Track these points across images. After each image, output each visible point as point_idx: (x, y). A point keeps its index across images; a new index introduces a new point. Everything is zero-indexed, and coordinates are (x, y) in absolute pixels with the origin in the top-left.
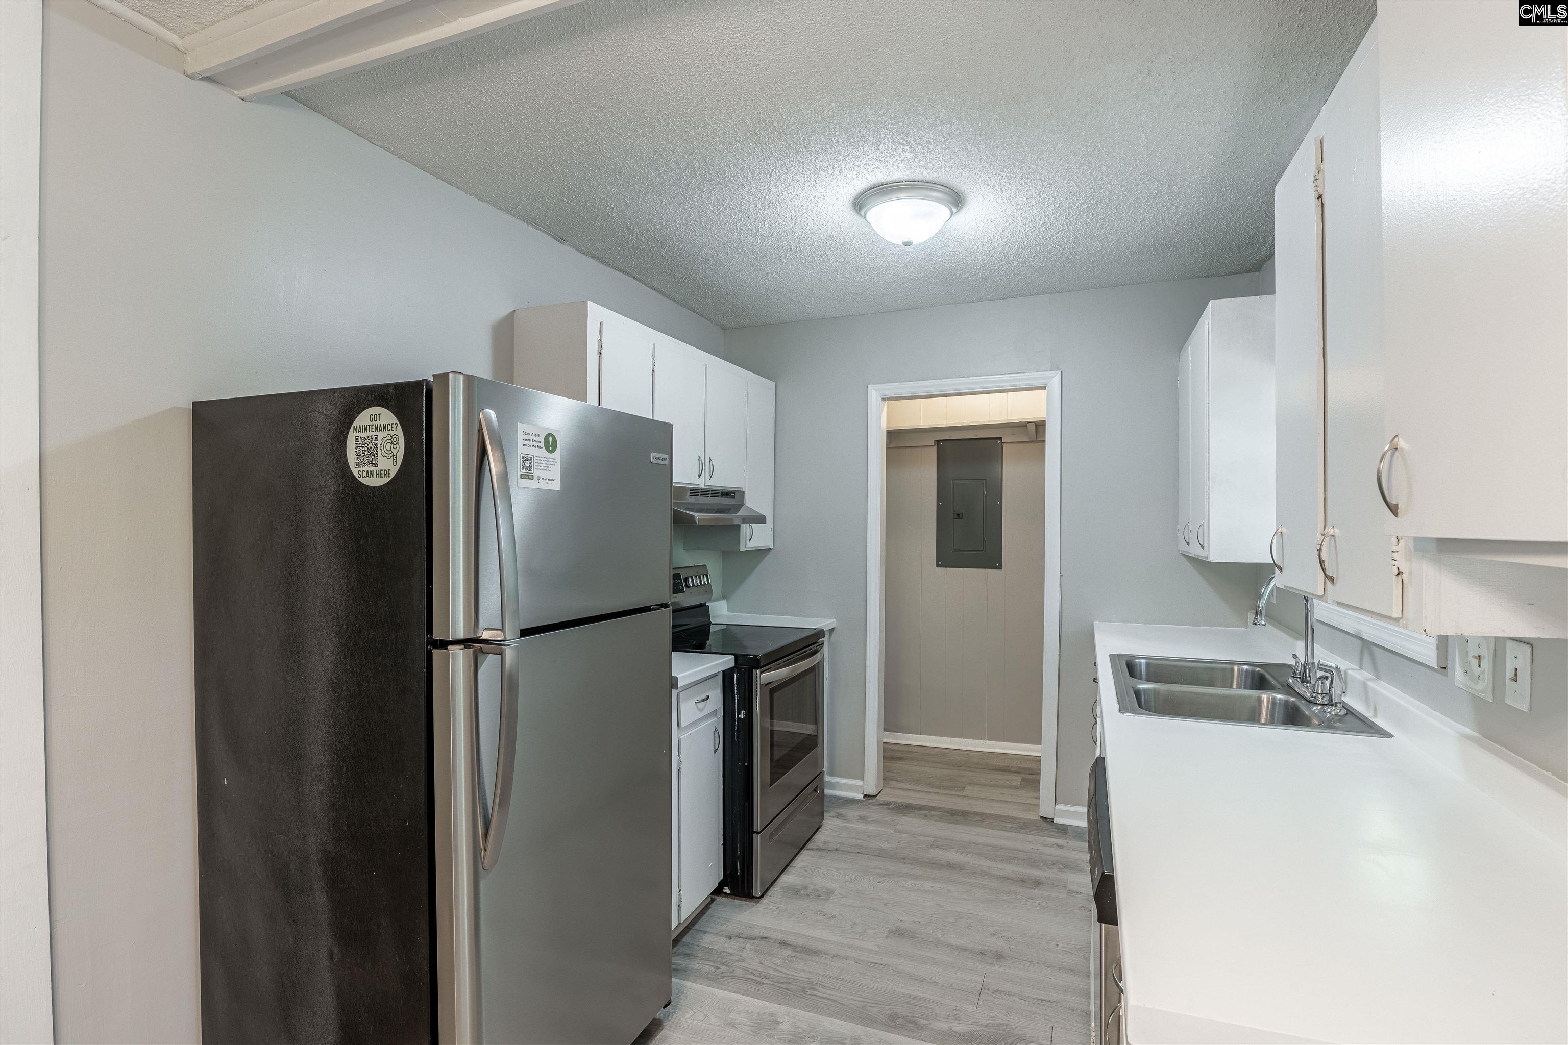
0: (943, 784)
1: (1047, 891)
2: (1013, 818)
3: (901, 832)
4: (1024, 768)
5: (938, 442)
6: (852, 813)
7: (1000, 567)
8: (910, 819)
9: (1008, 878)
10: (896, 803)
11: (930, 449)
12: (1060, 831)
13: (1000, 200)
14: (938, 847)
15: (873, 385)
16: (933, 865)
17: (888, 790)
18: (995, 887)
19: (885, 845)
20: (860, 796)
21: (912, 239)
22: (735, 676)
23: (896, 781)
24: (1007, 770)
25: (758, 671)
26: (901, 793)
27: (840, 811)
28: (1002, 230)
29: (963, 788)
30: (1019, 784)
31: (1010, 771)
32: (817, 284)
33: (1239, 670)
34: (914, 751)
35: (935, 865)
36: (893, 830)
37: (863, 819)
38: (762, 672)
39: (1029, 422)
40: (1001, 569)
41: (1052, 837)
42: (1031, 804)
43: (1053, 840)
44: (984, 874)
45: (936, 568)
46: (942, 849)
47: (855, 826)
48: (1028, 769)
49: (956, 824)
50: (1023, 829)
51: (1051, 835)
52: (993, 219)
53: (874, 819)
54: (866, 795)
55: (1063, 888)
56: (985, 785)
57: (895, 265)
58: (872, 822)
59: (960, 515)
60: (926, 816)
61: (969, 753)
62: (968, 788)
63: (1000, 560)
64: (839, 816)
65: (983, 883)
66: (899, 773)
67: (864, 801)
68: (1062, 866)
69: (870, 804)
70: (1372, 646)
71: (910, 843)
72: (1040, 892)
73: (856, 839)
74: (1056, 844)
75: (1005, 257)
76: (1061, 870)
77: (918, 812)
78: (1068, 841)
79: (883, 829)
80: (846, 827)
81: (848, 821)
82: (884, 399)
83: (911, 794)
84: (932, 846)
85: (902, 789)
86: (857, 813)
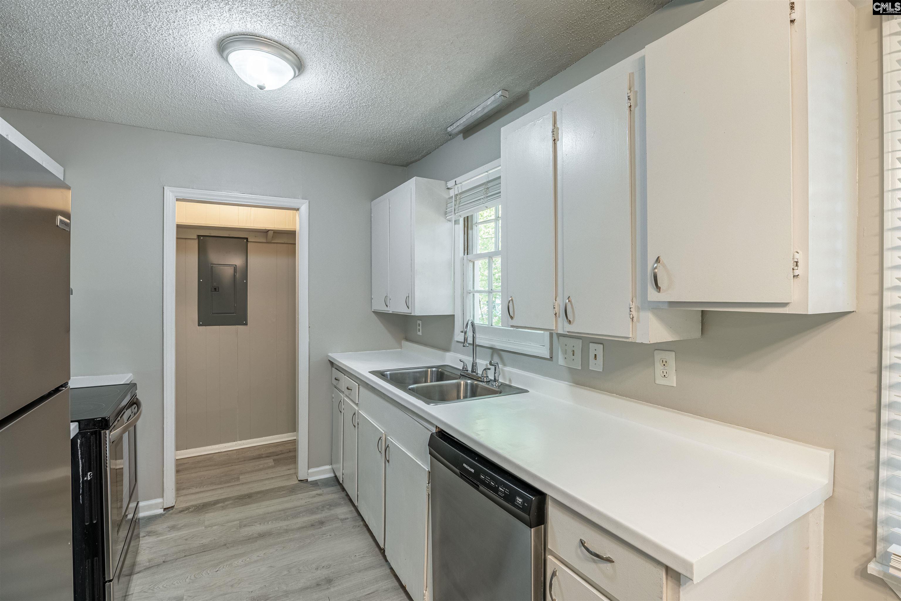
0: (222, 480)
1: (329, 525)
2: (283, 487)
3: (211, 526)
4: (270, 453)
5: (199, 236)
6: (160, 527)
7: (246, 324)
8: (212, 514)
9: (303, 528)
10: (193, 506)
11: (192, 241)
12: (314, 485)
13: (324, 81)
14: (245, 526)
15: (169, 187)
16: (250, 540)
17: (181, 498)
18: (299, 537)
19: (205, 541)
20: (161, 511)
21: (266, 86)
22: (79, 441)
23: (183, 489)
24: (260, 457)
25: (107, 432)
26: (193, 497)
27: (148, 529)
28: (308, 101)
29: (238, 479)
30: (273, 464)
31: (262, 457)
32: (135, 93)
33: (430, 371)
34: (185, 462)
35: (250, 539)
36: (204, 527)
37: (173, 528)
38: (111, 432)
39: (269, 230)
40: (247, 325)
41: (312, 491)
42: (288, 475)
43: (314, 493)
44: (287, 531)
45: (198, 327)
46: (249, 526)
47: (168, 536)
48: (273, 452)
49: (247, 505)
50: (293, 492)
51: (311, 490)
52: (310, 92)
53: (182, 525)
54: (165, 508)
55: (337, 519)
56: (252, 471)
57: (215, 100)
58: (183, 527)
59: (217, 289)
60: (223, 507)
61: (228, 453)
62: (241, 477)
63: (246, 320)
64: (149, 534)
65: (290, 537)
66: (182, 483)
67: (165, 514)
68: (328, 507)
69: (172, 514)
70: (500, 352)
71: (223, 531)
72: (327, 528)
73: (176, 546)
74: (317, 494)
75: (296, 120)
76: (329, 509)
77: (215, 507)
78: (323, 490)
79: (195, 530)
80: (162, 541)
81: (160, 534)
82: (177, 200)
83: (201, 495)
84: (240, 527)
85: (192, 494)
86: (165, 525)
